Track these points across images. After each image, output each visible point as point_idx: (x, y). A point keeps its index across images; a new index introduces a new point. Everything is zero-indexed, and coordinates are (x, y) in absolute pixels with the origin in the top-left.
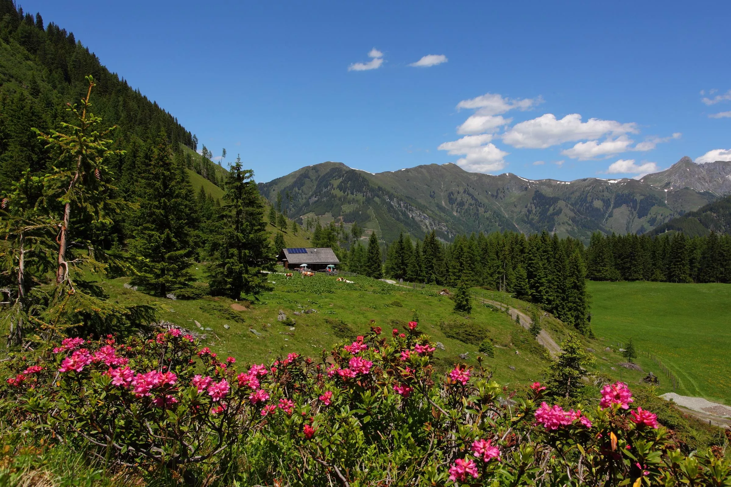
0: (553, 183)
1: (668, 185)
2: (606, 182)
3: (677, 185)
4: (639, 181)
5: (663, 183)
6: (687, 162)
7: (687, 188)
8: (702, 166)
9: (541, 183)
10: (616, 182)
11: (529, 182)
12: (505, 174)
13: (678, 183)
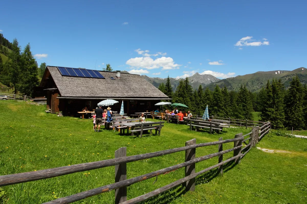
0: (159, 79)
1: (193, 80)
2: (175, 79)
3: (195, 81)
4: (185, 79)
5: (191, 80)
6: (197, 74)
7: (198, 82)
8: (201, 75)
9: (155, 79)
10: (178, 79)
11: (151, 78)
12: (143, 75)
13: (195, 80)
